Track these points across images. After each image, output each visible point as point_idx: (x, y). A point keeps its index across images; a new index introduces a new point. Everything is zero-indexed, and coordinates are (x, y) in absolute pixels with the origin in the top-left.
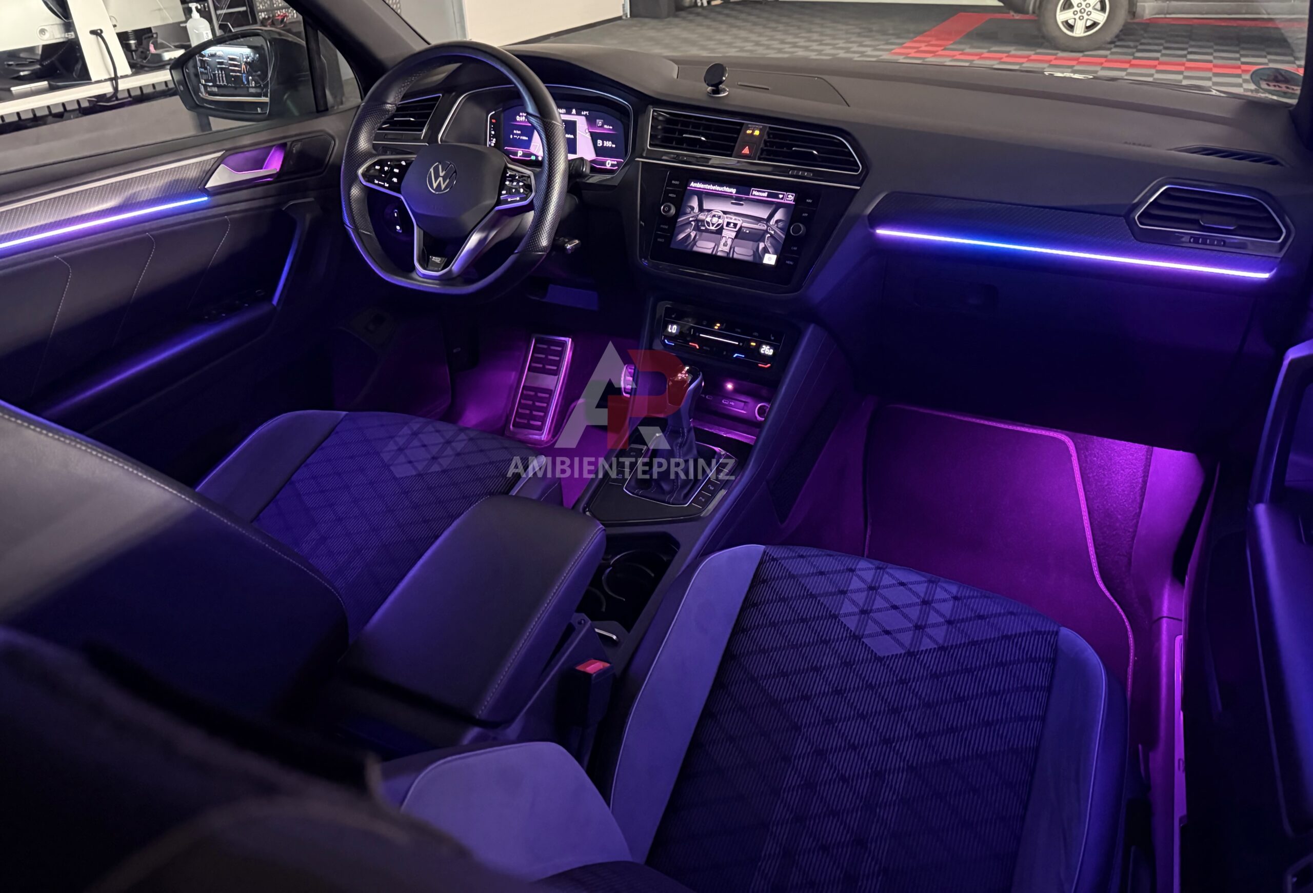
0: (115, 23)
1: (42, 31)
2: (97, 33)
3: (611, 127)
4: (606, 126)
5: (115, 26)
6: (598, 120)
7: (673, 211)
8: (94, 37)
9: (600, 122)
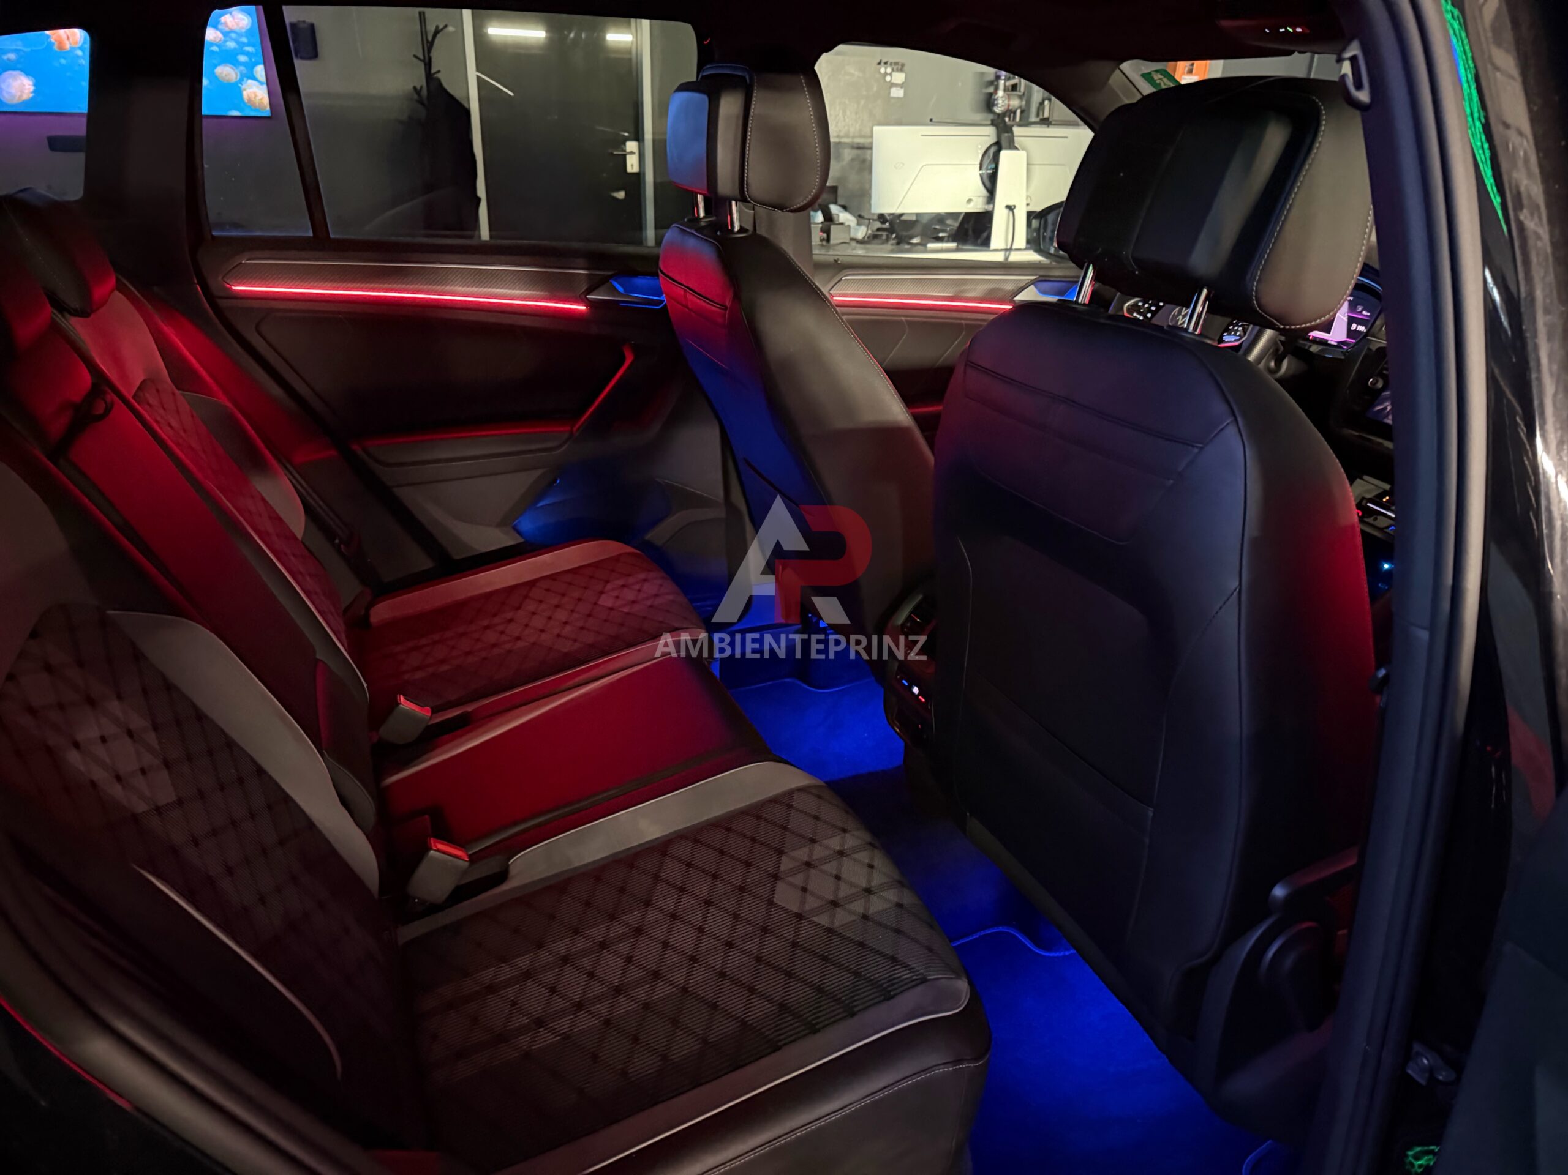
0: (1029, 201)
1: (969, 201)
2: (1010, 208)
3: (1369, 314)
4: (1364, 313)
5: (1028, 205)
6: (1358, 306)
7: (1380, 385)
8: (1007, 211)
9: (1360, 309)
